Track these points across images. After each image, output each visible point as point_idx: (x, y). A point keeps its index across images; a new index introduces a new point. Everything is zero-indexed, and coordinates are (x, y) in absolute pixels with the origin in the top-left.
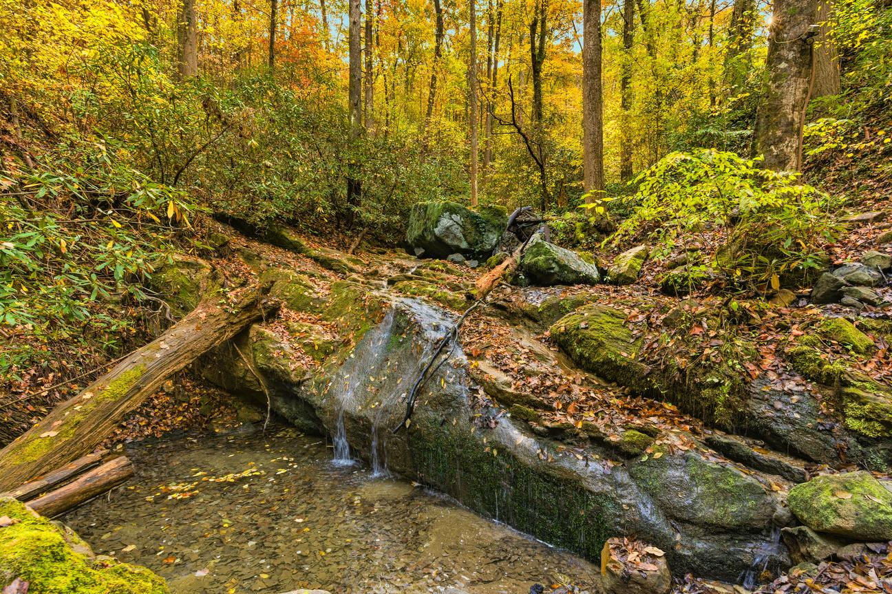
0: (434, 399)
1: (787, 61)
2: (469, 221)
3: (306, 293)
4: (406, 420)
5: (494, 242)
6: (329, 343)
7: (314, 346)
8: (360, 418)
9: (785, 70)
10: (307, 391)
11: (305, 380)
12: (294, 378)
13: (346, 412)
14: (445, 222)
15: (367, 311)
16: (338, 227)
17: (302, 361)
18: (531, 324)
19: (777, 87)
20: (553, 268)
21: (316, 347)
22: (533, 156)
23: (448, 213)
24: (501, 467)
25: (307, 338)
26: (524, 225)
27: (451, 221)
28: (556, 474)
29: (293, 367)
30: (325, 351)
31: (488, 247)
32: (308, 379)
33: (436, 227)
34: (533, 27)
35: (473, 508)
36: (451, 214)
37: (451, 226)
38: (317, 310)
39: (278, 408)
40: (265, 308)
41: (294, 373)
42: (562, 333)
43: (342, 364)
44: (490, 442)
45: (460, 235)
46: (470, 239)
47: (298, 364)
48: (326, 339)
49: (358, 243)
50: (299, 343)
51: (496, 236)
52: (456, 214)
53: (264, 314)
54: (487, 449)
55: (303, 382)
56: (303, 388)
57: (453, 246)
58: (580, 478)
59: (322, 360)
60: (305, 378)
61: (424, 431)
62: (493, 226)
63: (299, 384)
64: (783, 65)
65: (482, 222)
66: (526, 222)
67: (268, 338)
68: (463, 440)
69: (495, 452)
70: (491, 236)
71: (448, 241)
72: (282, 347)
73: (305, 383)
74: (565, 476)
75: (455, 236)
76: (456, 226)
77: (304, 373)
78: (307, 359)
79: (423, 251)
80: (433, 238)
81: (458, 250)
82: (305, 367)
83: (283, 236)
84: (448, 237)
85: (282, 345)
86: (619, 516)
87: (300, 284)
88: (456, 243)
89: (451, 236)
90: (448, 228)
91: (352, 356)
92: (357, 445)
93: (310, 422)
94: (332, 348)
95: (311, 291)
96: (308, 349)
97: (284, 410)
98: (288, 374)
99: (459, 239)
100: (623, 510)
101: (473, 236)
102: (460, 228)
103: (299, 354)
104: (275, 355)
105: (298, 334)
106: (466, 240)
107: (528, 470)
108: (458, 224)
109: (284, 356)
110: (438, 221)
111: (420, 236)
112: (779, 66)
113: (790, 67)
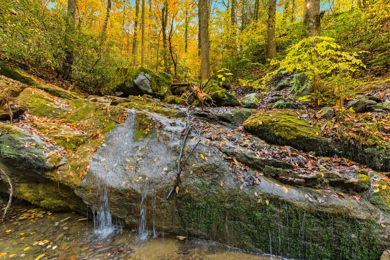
0: (199, 169)
1: (313, 23)
2: (154, 79)
3: (48, 105)
4: (175, 187)
5: (165, 91)
6: (80, 137)
7: (66, 139)
8: (126, 191)
9: (312, 26)
10: (62, 174)
11: (60, 166)
12: (49, 164)
13: (111, 188)
14: (141, 77)
15: (110, 116)
16: (58, 77)
17: (55, 150)
18: (226, 123)
19: (309, 32)
20: (224, 97)
21: (68, 140)
22: (173, 59)
23: (143, 72)
24: (274, 212)
25: (57, 133)
26: (176, 86)
27: (145, 77)
28: (329, 210)
29: (47, 155)
30: (77, 143)
31: (162, 94)
32: (63, 165)
33: (136, 79)
34: (163, 10)
35: (243, 247)
36: (145, 73)
37: (144, 79)
38: (59, 116)
39: (21, 194)
40: (13, 109)
41: (48, 160)
42: (261, 125)
43: (95, 151)
44: (262, 195)
45: (149, 85)
46: (154, 88)
47: (52, 153)
48: (76, 134)
49: (72, 88)
50: (50, 137)
51: (166, 89)
52: (148, 73)
53: (11, 113)
54: (260, 201)
55: (58, 167)
56: (58, 172)
57: (143, 91)
58: (349, 211)
59: (75, 150)
60: (60, 163)
61: (194, 194)
62: (166, 83)
63: (55, 168)
64: (311, 24)
65: (160, 80)
66: (177, 85)
67: (16, 132)
68: (233, 197)
69: (267, 202)
70: (164, 88)
71: (142, 88)
72: (32, 140)
73: (60, 168)
74: (336, 212)
75: (146, 85)
76: (147, 80)
77: (59, 160)
78: (60, 149)
79: (122, 93)
80: (132, 86)
81: (147, 93)
82: (59, 155)
83: (15, 73)
84: (142, 85)
85: (33, 138)
86: (382, 233)
87: (42, 98)
88: (146, 89)
89: (144, 85)
90: (142, 80)
91: (104, 145)
92: (121, 214)
93: (59, 201)
94: (82, 140)
95: (52, 103)
96: (60, 141)
97: (27, 195)
98: (43, 161)
99: (148, 87)
100: (383, 228)
101: (155, 86)
102: (149, 82)
103: (51, 145)
104: (26, 146)
105: (47, 131)
106: (151, 88)
107: (302, 211)
108: (148, 79)
109: (36, 146)
110: (137, 76)
111: (122, 84)
112: (310, 24)
113: (314, 25)
